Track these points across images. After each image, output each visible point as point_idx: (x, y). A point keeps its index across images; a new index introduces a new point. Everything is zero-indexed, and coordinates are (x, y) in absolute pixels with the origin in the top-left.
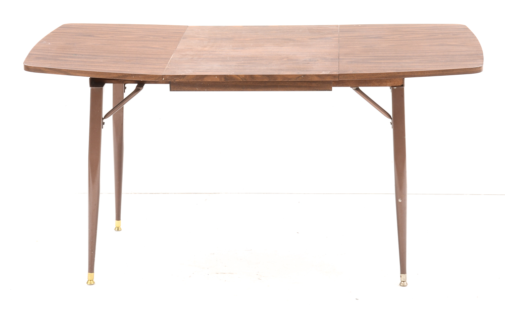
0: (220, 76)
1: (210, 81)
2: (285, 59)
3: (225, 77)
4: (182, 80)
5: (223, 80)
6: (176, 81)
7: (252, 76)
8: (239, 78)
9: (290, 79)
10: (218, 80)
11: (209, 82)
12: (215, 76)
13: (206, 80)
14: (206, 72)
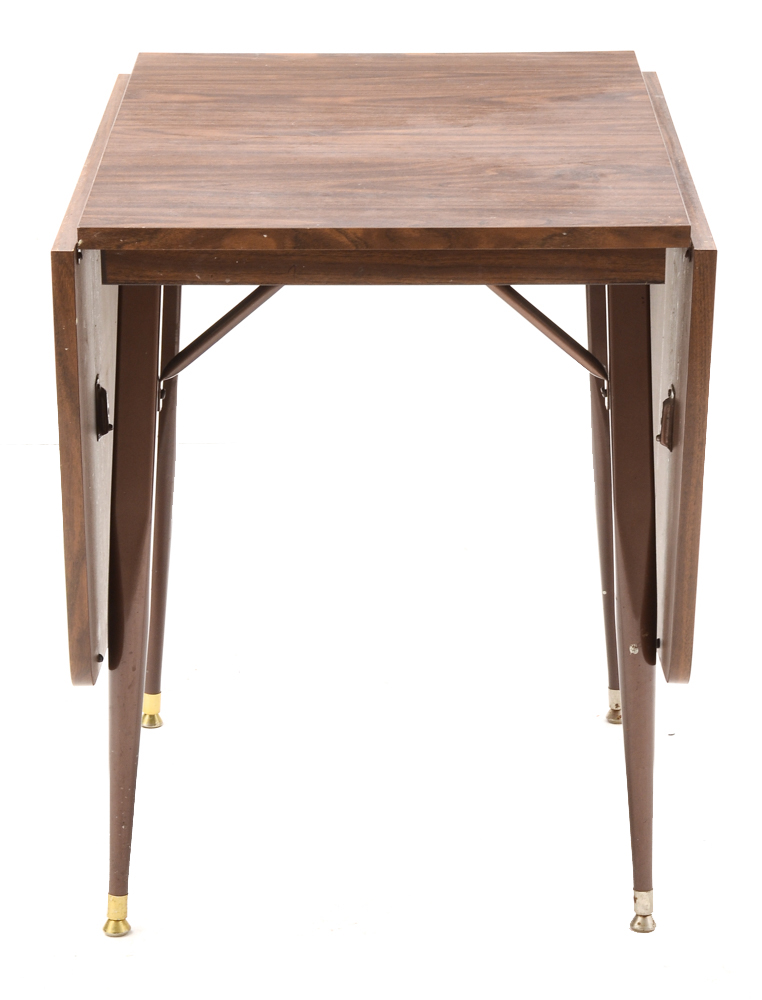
0: (278, 234)
1: (241, 249)
2: (490, 172)
3: (297, 235)
4: (143, 246)
5: (289, 246)
6: (127, 248)
7: (389, 234)
8: (343, 239)
9: (520, 243)
10: (272, 246)
11: (240, 252)
12: (261, 231)
13: (229, 245)
14: (229, 216)
